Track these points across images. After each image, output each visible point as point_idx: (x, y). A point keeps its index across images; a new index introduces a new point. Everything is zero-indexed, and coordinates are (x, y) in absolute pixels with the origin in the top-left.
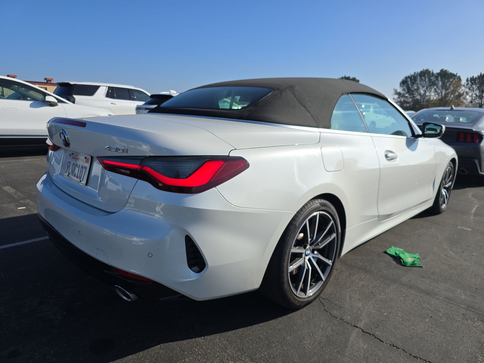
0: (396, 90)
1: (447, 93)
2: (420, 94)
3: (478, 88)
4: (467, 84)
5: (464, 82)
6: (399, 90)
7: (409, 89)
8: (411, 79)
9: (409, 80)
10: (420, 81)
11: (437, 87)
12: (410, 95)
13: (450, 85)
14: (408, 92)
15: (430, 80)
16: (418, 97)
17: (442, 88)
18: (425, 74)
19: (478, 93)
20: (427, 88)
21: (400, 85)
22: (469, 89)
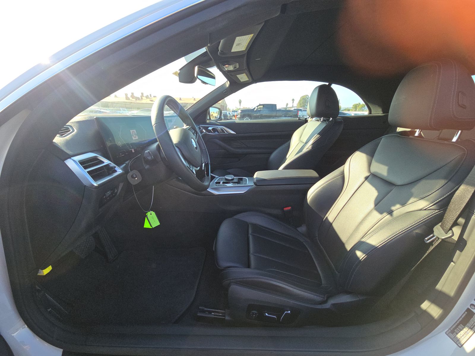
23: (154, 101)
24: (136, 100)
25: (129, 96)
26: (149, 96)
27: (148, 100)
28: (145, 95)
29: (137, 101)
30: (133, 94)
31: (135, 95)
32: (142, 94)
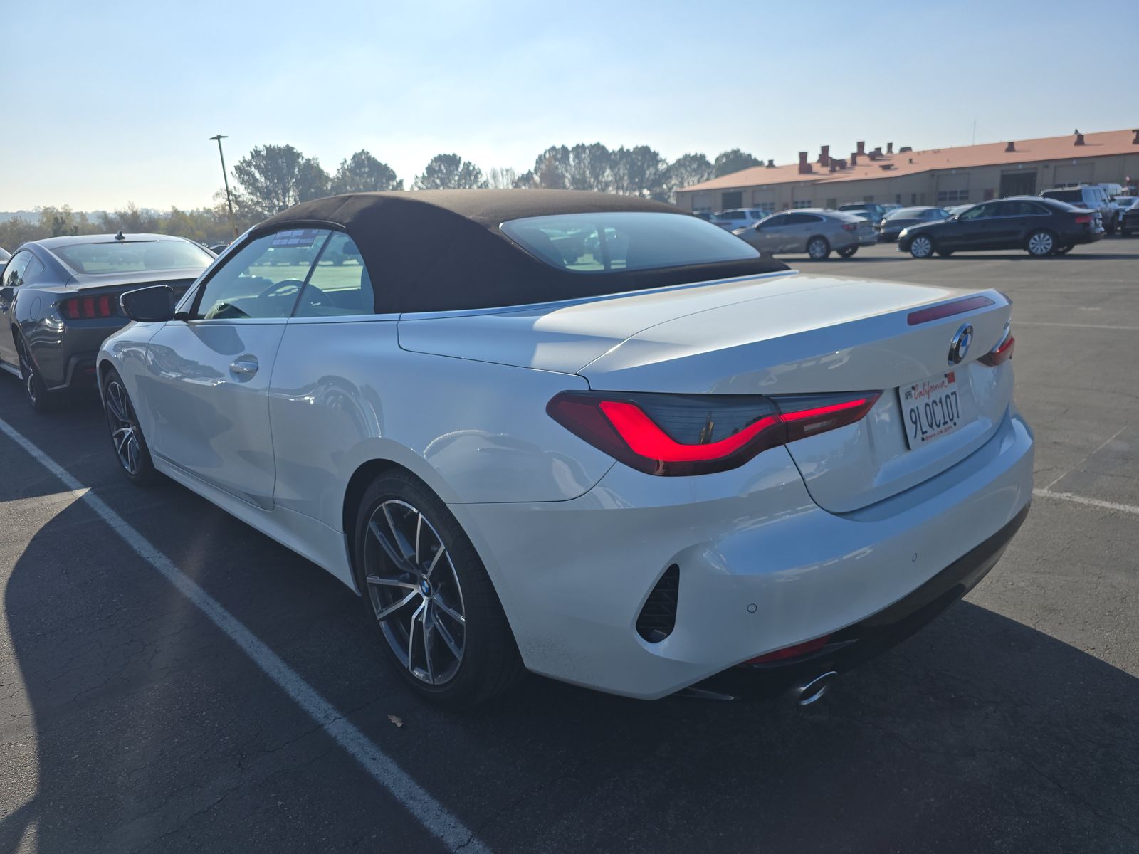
23: (896, 169)
24: (833, 170)
25: (813, 158)
26: (884, 151)
27: (876, 164)
28: (867, 150)
29: (836, 175)
30: (825, 149)
31: (834, 154)
32: (861, 145)
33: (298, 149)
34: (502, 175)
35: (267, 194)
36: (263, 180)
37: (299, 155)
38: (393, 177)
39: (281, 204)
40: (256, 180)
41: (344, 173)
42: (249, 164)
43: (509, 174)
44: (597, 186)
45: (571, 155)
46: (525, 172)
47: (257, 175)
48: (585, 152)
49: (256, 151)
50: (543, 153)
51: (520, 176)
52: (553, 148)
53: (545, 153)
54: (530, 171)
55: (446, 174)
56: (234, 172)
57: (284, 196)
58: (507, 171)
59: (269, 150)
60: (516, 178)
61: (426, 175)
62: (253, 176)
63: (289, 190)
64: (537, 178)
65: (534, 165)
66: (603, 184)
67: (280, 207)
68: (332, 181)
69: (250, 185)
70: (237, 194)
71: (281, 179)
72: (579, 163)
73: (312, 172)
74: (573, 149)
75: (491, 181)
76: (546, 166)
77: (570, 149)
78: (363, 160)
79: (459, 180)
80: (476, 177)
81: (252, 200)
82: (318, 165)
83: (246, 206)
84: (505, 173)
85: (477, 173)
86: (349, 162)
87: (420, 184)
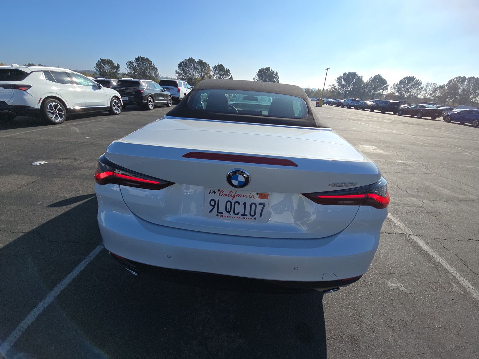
0: (176, 70)
1: (204, 75)
2: (190, 75)
3: (218, 73)
4: (213, 70)
5: (211, 68)
6: (178, 70)
7: (184, 70)
8: (183, 63)
9: (182, 64)
10: (189, 66)
11: (199, 70)
12: (185, 74)
13: (205, 70)
14: (184, 73)
15: (194, 65)
16: (190, 76)
17: (201, 71)
18: (191, 61)
19: (218, 75)
20: (193, 70)
21: (178, 67)
22: (215, 73)
33: (357, 73)
34: (431, 85)
35: (343, 86)
36: (344, 82)
37: (357, 75)
38: (386, 83)
39: (346, 89)
40: (342, 82)
41: (369, 81)
42: (341, 77)
43: (434, 85)
44: (474, 94)
45: (467, 81)
46: (442, 85)
47: (343, 80)
48: (473, 80)
49: (345, 74)
50: (453, 78)
51: (439, 86)
52: (459, 77)
53: (455, 78)
54: (444, 85)
55: (407, 84)
56: (337, 79)
57: (348, 87)
58: (434, 84)
59: (349, 73)
60: (437, 87)
61: (399, 83)
62: (341, 81)
63: (350, 86)
64: (446, 88)
65: (447, 82)
66: (477, 94)
67: (345, 90)
68: (364, 83)
69: (339, 83)
70: (335, 86)
71: (349, 82)
72: (469, 84)
73: (360, 80)
74: (469, 78)
75: (425, 87)
76: (452, 83)
77: (467, 78)
78: (378, 77)
79: (411, 86)
80: (419, 85)
81: (338, 88)
82: (362, 78)
83: (336, 89)
84: (432, 84)
85: (420, 84)
86: (373, 78)
87: (395, 86)
